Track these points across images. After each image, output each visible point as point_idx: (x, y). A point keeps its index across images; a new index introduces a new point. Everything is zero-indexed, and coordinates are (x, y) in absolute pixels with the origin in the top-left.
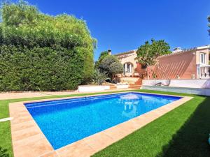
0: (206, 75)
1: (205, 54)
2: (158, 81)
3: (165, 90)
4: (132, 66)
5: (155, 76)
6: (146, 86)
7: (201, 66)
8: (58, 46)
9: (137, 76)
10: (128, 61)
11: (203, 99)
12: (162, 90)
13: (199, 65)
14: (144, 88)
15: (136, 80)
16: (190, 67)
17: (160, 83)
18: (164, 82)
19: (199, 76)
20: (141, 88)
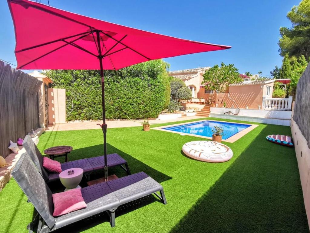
0: (269, 107)
1: (270, 87)
2: (228, 110)
3: (235, 119)
4: (195, 89)
5: (224, 104)
6: (214, 114)
7: (266, 98)
8: (146, 76)
9: (203, 103)
10: (191, 84)
11: (265, 126)
12: (232, 118)
13: (265, 97)
14: (213, 116)
15: (202, 107)
16: (258, 99)
17: (230, 112)
18: (234, 111)
19: (263, 107)
20: (210, 116)
